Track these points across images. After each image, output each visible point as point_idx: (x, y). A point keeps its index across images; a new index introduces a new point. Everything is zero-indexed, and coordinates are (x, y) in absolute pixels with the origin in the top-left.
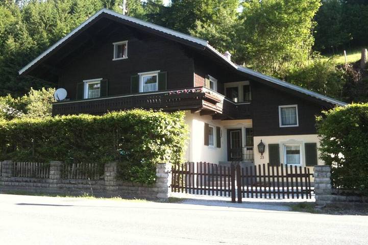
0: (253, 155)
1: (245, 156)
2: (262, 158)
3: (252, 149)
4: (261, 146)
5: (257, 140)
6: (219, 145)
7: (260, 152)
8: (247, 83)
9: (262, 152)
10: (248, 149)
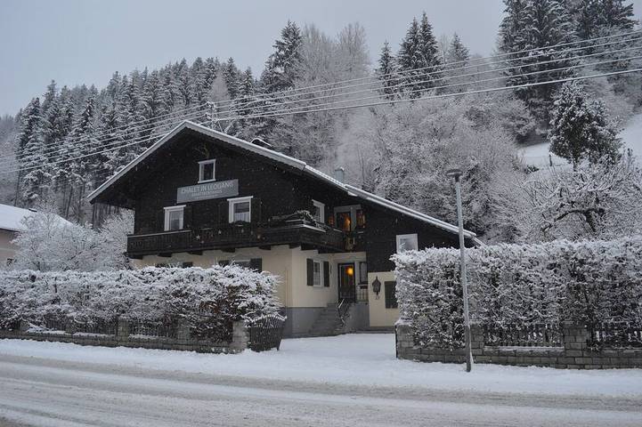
0: (367, 294)
1: (358, 296)
2: (378, 298)
3: (366, 287)
4: (377, 283)
5: (372, 277)
6: (327, 284)
7: (374, 291)
8: (359, 207)
9: (377, 291)
10: (361, 288)
